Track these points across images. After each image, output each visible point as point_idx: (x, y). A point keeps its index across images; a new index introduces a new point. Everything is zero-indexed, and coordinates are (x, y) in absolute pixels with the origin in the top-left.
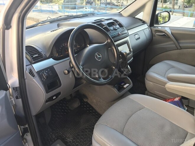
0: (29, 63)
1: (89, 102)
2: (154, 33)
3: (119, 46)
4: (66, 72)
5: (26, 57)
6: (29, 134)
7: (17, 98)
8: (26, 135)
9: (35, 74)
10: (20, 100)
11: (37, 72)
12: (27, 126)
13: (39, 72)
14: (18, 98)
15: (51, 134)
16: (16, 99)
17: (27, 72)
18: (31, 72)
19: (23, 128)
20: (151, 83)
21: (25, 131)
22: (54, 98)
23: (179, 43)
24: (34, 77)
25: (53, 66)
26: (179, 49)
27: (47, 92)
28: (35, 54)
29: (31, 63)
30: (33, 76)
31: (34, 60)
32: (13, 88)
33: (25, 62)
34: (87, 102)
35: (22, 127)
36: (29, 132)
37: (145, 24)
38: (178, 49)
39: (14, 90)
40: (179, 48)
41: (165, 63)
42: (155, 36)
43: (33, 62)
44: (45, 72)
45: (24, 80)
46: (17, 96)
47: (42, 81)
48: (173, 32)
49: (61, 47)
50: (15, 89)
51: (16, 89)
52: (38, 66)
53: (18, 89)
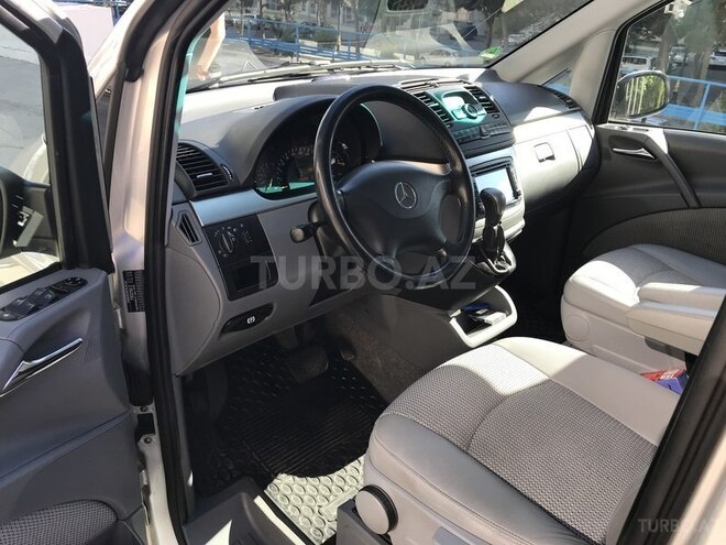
0: (181, 197)
1: (357, 364)
2: (605, 145)
3: (479, 174)
4: (299, 233)
5: (175, 180)
6: (155, 438)
7: (132, 308)
8: (145, 441)
9: (200, 234)
10: (141, 316)
11: (205, 227)
12: (151, 409)
13: (210, 230)
14: (134, 310)
15: (223, 455)
16: (129, 311)
17: (173, 224)
18: (186, 225)
19: (139, 416)
20: (584, 315)
21: (143, 427)
22: (251, 320)
23: (692, 187)
24: (193, 241)
25: (255, 214)
26: (695, 208)
27: (232, 296)
28: (204, 170)
29: (189, 198)
30: (193, 238)
31: (197, 189)
32: (124, 272)
33: (172, 192)
34: (350, 365)
35: (137, 410)
36: (154, 432)
37: (575, 111)
38: (689, 208)
39: (125, 279)
40: (693, 203)
41: (639, 251)
42: (609, 157)
43: (195, 195)
44: (231, 231)
45: (163, 247)
46: (133, 302)
47: (219, 258)
48: (675, 145)
49: (284, 160)
50: (129, 276)
51: (134, 277)
52: (209, 210)
53: (139, 279)
